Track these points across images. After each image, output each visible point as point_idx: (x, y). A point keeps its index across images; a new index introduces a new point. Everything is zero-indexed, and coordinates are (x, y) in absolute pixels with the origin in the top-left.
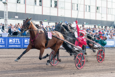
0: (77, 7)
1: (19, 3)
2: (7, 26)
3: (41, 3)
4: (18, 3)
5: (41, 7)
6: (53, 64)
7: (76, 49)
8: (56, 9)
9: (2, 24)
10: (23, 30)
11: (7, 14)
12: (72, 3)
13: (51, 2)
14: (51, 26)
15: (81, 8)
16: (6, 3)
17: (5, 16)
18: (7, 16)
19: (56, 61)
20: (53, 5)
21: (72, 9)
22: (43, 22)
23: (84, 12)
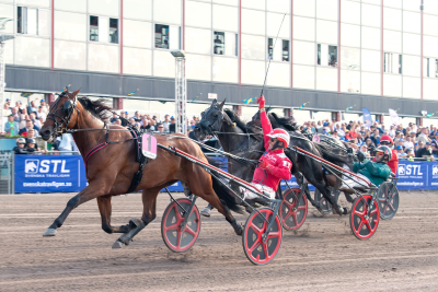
0: (400, 62)
1: (221, 53)
2: (184, 122)
3: (286, 53)
4: (215, 52)
5: (286, 65)
6: (177, 245)
7: (249, 195)
8: (334, 71)
9: (169, 118)
10: (48, 132)
11: (185, 87)
12: (382, 51)
13: (319, 50)
14: (319, 123)
15: (412, 66)
16: (183, 56)
17: (177, 93)
18: (185, 93)
19: (185, 235)
20: (325, 58)
21: (383, 69)
22: (294, 111)
23: (422, 78)
